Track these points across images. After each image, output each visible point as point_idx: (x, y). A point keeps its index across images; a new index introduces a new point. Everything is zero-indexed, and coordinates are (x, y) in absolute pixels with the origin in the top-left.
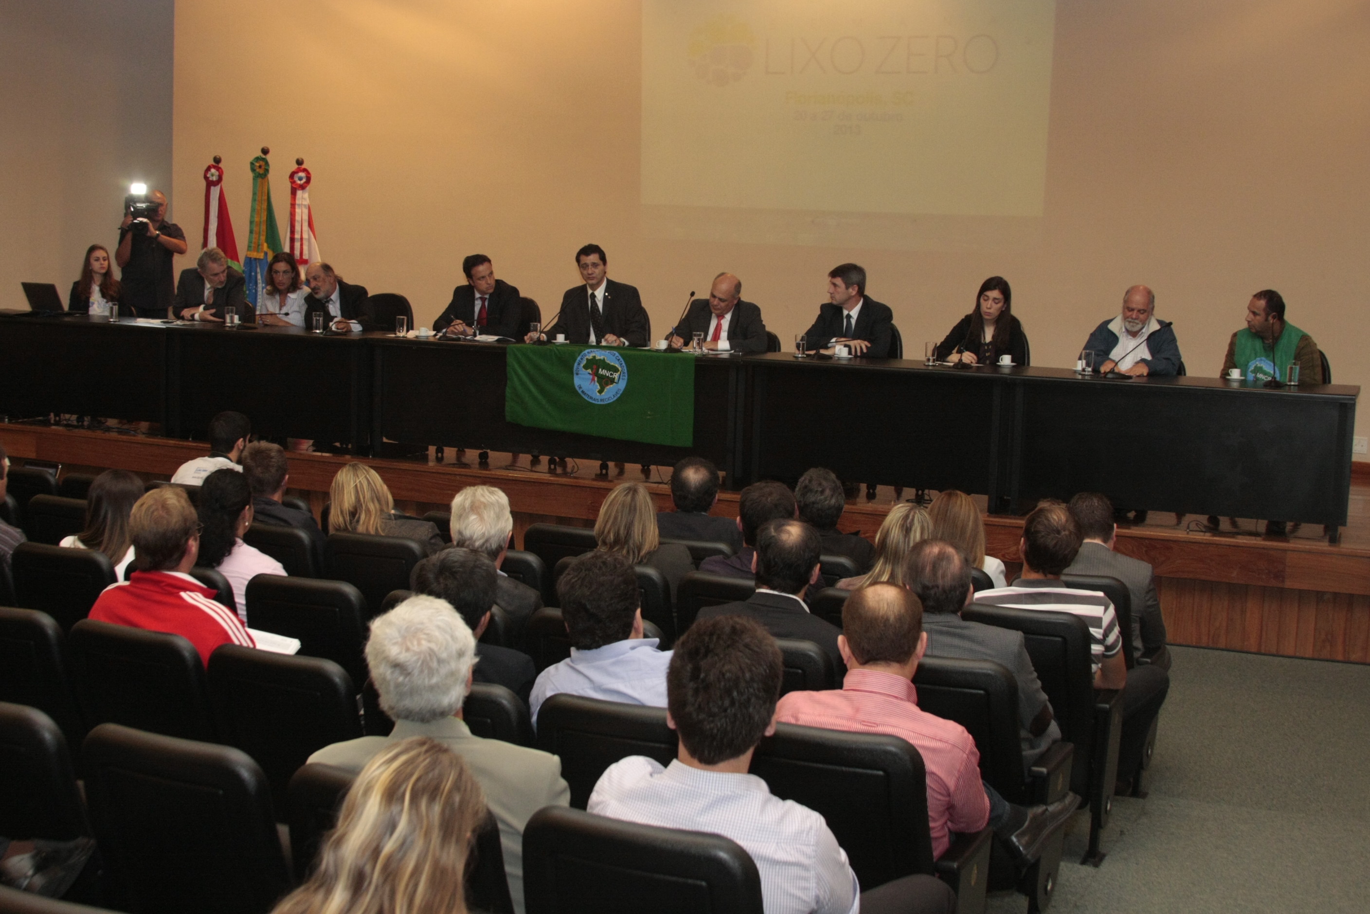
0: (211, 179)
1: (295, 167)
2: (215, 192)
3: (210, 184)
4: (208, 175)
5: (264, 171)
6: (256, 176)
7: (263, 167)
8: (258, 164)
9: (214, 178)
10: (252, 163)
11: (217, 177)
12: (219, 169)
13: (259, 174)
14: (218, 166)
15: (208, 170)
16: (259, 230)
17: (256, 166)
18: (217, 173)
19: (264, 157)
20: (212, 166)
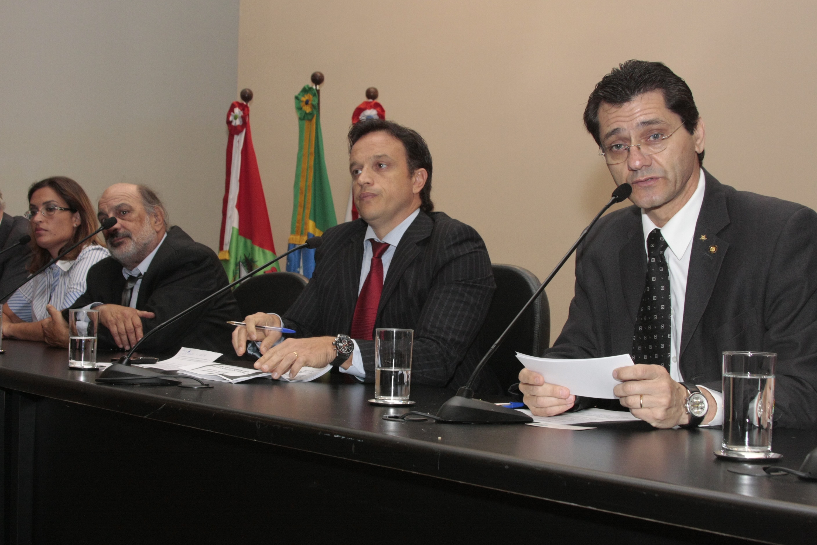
0: (233, 124)
1: (364, 99)
2: (239, 141)
3: (233, 131)
4: (231, 118)
5: (311, 108)
6: (302, 117)
7: (310, 103)
8: (304, 99)
9: (238, 122)
10: (297, 98)
11: (241, 120)
12: (245, 109)
13: (306, 114)
14: (245, 103)
15: (232, 110)
16: (304, 201)
17: (303, 101)
18: (241, 113)
19: (314, 87)
20: (236, 105)
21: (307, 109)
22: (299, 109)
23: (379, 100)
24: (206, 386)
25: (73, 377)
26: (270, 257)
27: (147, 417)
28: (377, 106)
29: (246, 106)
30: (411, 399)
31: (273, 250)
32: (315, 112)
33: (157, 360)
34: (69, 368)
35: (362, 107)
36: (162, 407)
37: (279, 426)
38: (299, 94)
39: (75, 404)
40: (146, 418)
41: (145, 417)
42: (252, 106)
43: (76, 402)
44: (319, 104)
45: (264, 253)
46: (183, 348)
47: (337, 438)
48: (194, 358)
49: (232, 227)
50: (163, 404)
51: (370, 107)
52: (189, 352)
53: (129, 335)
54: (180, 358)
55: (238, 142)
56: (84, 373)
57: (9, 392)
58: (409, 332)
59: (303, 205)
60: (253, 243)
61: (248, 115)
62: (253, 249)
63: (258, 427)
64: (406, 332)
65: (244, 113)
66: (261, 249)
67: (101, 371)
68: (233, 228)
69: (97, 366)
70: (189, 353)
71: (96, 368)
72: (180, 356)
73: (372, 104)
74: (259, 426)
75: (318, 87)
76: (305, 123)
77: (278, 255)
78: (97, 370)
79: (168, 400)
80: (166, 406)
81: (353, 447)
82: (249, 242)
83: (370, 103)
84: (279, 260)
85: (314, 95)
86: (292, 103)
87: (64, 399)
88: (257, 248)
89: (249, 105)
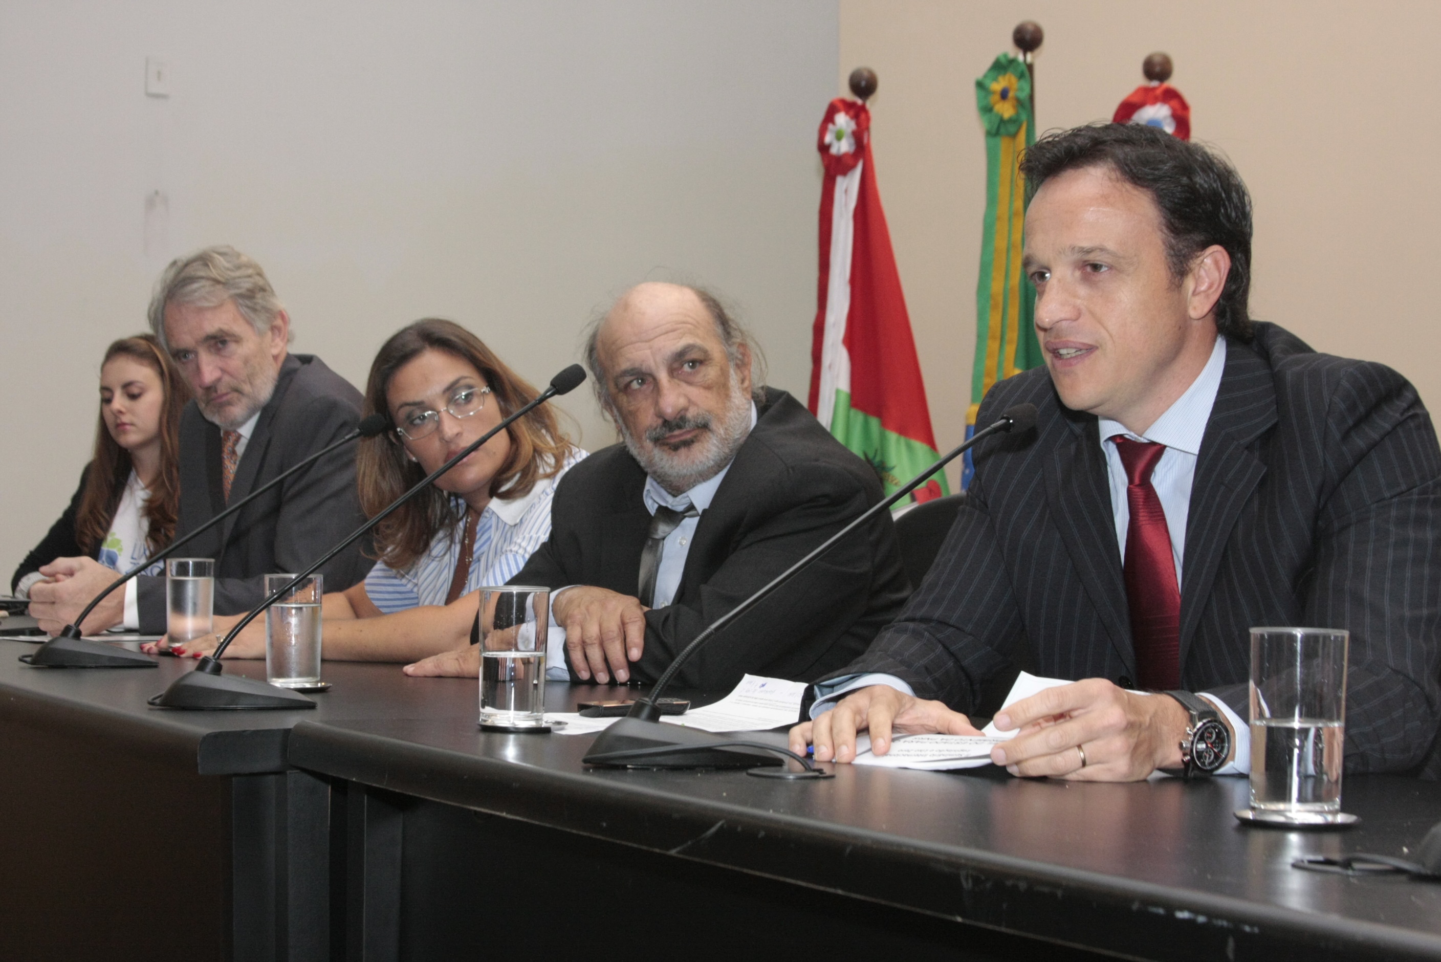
1: (1139, 80)
2: (848, 189)
3: (834, 167)
4: (828, 139)
5: (1014, 107)
6: (994, 131)
7: (1011, 94)
8: (997, 86)
9: (843, 147)
10: (980, 85)
11: (852, 141)
12: (859, 113)
13: (1002, 121)
14: (859, 102)
15: (829, 118)
16: (1003, 326)
17: (994, 93)
18: (852, 125)
19: (1021, 57)
20: (840, 106)
21: (1006, 110)
22: (987, 109)
23: (1174, 82)
24: (816, 774)
25: (490, 749)
26: (923, 460)
27: (679, 852)
28: (1171, 96)
29: (863, 109)
30: (1344, 809)
31: (930, 440)
32: (1024, 117)
33: (687, 705)
34: (479, 728)
35: (1136, 100)
36: (713, 830)
37: (1023, 885)
38: (985, 76)
39: (499, 817)
40: (676, 855)
41: (673, 852)
42: (875, 105)
43: (502, 811)
44: (1031, 98)
45: (909, 448)
46: (747, 676)
47: (1183, 921)
48: (777, 701)
49: (834, 391)
50: (717, 822)
51: (1154, 101)
52: (763, 685)
53: (607, 644)
54: (741, 700)
55: (846, 191)
56: (515, 739)
57: (340, 787)
58: (1336, 637)
59: (998, 334)
60: (884, 424)
61: (868, 128)
62: (883, 439)
63: (967, 885)
64: (1330, 637)
65: (858, 124)
66: (903, 439)
67: (557, 734)
68: (838, 392)
69: (546, 722)
70: (762, 688)
71: (543, 726)
72: (741, 696)
73: (1159, 92)
74: (967, 883)
75: (1029, 57)
76: (1003, 143)
77: (944, 452)
78: (546, 731)
79: (730, 813)
80: (725, 826)
81: (1231, 943)
82: (874, 422)
83: (1154, 89)
84: (946, 467)
85: (1021, 76)
86: (970, 99)
87: (470, 805)
88: (892, 436)
89: (868, 105)
